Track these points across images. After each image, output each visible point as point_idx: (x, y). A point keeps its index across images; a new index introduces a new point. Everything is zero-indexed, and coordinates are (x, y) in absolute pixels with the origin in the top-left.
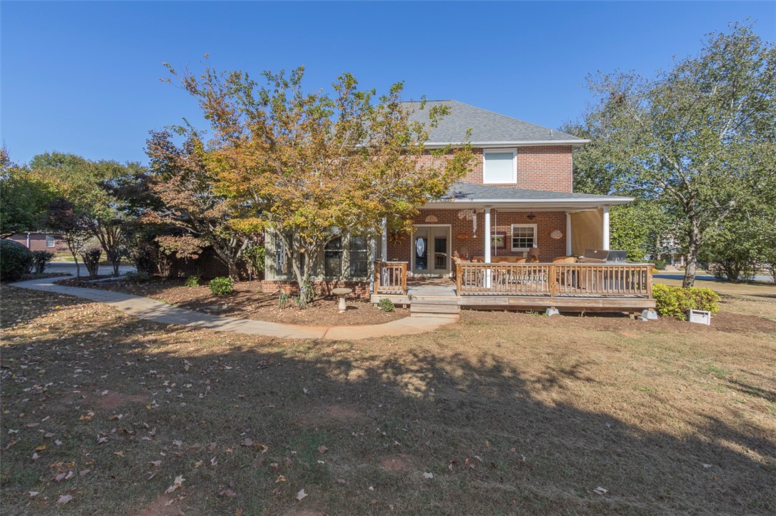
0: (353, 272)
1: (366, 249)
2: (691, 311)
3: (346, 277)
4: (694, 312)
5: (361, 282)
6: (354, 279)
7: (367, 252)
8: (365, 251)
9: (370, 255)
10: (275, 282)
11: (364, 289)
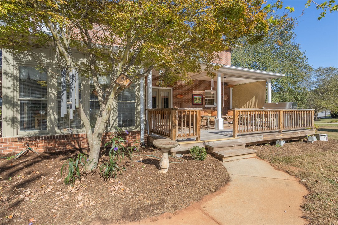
0: (121, 123)
1: (135, 100)
2: (320, 134)
3: (115, 128)
4: (321, 135)
5: (131, 131)
6: (124, 129)
7: (135, 103)
8: (133, 101)
9: (138, 105)
10: (21, 139)
11: (135, 137)
